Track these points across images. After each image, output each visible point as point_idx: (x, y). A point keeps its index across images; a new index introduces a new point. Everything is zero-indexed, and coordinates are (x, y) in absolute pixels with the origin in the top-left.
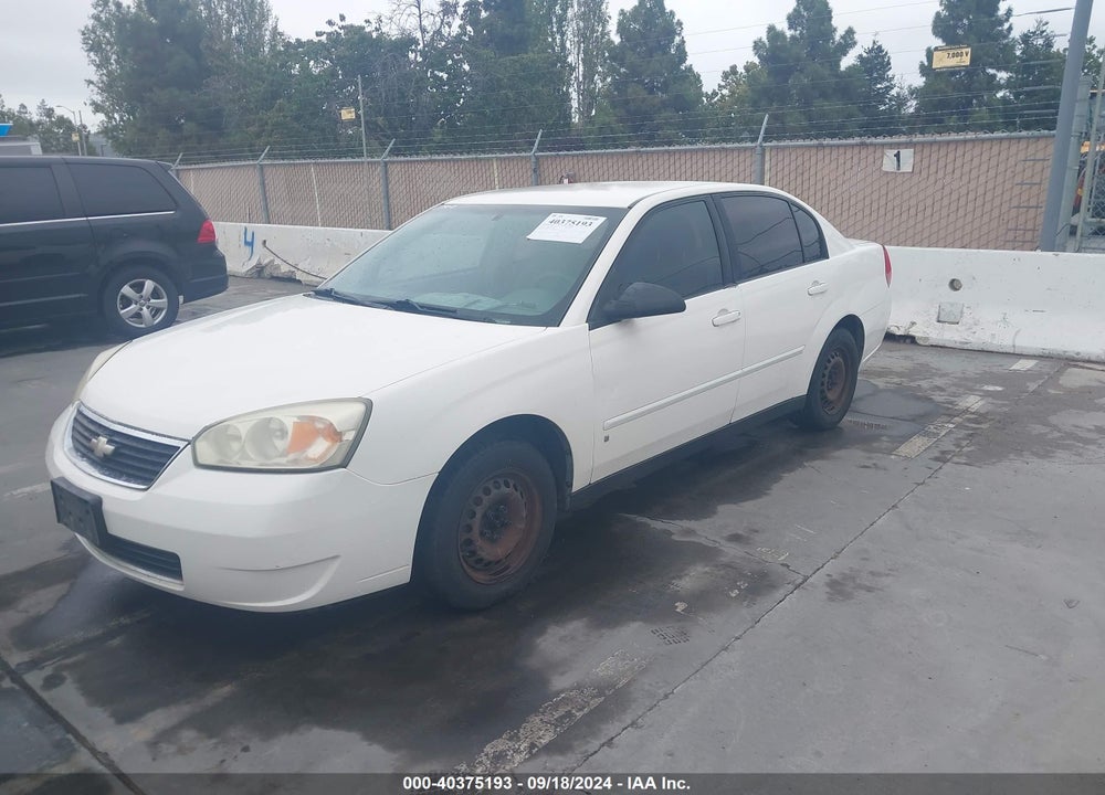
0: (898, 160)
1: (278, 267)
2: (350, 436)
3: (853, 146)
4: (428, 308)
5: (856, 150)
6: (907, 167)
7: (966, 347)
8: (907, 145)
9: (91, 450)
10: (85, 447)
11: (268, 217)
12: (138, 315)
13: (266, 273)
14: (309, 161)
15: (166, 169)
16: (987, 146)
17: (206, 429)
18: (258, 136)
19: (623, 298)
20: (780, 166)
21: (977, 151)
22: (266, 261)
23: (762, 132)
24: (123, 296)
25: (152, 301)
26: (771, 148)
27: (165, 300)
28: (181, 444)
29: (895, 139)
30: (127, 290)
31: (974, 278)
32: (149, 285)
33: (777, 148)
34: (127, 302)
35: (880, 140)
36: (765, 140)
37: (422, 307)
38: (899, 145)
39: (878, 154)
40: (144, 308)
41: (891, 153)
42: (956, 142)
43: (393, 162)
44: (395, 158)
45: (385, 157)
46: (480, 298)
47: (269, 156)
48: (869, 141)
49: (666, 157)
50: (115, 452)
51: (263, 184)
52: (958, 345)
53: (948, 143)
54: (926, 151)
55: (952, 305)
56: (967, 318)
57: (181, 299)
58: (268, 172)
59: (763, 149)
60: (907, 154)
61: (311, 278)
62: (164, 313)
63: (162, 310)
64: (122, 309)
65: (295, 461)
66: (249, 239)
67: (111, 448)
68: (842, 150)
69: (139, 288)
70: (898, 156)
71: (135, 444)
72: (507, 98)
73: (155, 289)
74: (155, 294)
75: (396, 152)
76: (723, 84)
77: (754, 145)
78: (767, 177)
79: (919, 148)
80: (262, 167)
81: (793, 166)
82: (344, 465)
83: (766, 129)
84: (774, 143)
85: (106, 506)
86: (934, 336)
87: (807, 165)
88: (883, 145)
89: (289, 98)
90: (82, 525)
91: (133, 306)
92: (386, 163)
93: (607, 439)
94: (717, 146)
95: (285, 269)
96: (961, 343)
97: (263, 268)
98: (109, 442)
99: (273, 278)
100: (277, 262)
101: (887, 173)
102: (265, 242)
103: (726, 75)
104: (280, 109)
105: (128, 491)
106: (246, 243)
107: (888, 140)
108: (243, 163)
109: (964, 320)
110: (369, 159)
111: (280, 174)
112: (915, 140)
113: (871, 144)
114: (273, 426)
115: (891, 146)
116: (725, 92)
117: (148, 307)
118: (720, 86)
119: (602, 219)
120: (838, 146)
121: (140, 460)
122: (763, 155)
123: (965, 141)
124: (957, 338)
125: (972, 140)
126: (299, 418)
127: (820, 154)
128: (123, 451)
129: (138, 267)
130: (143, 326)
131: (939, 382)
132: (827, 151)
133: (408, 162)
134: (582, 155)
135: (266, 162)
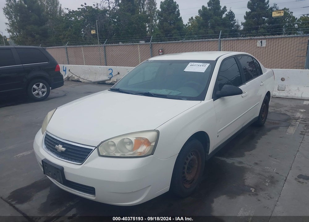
0: (262, 43)
1: (74, 77)
2: (153, 144)
3: (248, 39)
4: (157, 95)
5: (249, 41)
6: (264, 45)
7: (287, 97)
8: (264, 39)
9: (56, 150)
10: (53, 148)
11: (69, 62)
12: (38, 94)
13: (70, 79)
14: (81, 46)
15: (45, 49)
16: (288, 39)
17: (102, 142)
18: (63, 39)
19: (222, 90)
20: (226, 46)
21: (285, 40)
22: (70, 76)
23: (220, 36)
24: (34, 88)
25: (42, 89)
26: (223, 40)
27: (46, 89)
28: (93, 148)
29: (260, 37)
30: (35, 86)
31: (289, 77)
32: (41, 85)
33: (225, 40)
34: (35, 90)
35: (256, 37)
36: (221, 38)
37: (155, 95)
38: (261, 39)
39: (255, 41)
40: (40, 92)
41: (259, 41)
42: (279, 38)
43: (107, 46)
44: (108, 45)
45: (104, 45)
46: (173, 91)
47: (68, 45)
48: (253, 38)
49: (191, 43)
50: (66, 150)
51: (67, 53)
52: (285, 97)
53: (276, 38)
54: (270, 41)
55: (282, 85)
56: (287, 89)
57: (51, 88)
58: (68, 49)
59: (221, 41)
60: (264, 42)
61: (84, 80)
62: (46, 93)
63: (45, 92)
64: (33, 92)
65: (134, 153)
66: (65, 69)
67: (64, 149)
68: (244, 41)
69: (38, 85)
70: (261, 42)
71: (73, 148)
72: (135, 27)
73: (43, 85)
74: (43, 87)
75: (107, 43)
76: (189, 22)
77: (218, 39)
78: (222, 49)
79: (268, 40)
80: (66, 48)
81: (230, 45)
82: (152, 154)
83: (221, 35)
84: (224, 39)
85: (65, 170)
86: (277, 95)
87: (234, 45)
88: (257, 39)
89: (72, 27)
90: (55, 176)
91: (37, 91)
92: (105, 46)
93: (218, 136)
94: (207, 40)
95: (76, 78)
96: (286, 96)
97: (69, 78)
98: (63, 147)
99: (72, 81)
100: (74, 76)
101: (258, 47)
102: (69, 70)
103: (190, 20)
104: (70, 31)
105: (74, 165)
106: (64, 70)
107: (258, 37)
108: (60, 47)
109: (286, 89)
110: (100, 45)
111: (72, 50)
112: (267, 37)
113: (253, 39)
114: (125, 141)
115: (259, 39)
116: (190, 24)
117: (41, 91)
118: (188, 22)
119: (208, 64)
120: (243, 40)
121: (76, 153)
122: (221, 42)
123: (282, 38)
124: (285, 95)
125: (284, 37)
126: (136, 138)
127: (238, 42)
128: (68, 150)
129: (37, 79)
130: (40, 97)
131: (286, 109)
132: (240, 41)
133: (111, 46)
134: (165, 43)
135: (68, 46)
